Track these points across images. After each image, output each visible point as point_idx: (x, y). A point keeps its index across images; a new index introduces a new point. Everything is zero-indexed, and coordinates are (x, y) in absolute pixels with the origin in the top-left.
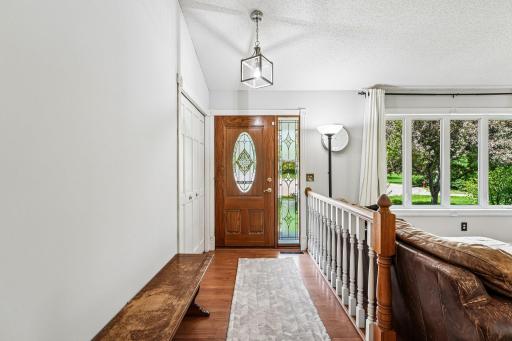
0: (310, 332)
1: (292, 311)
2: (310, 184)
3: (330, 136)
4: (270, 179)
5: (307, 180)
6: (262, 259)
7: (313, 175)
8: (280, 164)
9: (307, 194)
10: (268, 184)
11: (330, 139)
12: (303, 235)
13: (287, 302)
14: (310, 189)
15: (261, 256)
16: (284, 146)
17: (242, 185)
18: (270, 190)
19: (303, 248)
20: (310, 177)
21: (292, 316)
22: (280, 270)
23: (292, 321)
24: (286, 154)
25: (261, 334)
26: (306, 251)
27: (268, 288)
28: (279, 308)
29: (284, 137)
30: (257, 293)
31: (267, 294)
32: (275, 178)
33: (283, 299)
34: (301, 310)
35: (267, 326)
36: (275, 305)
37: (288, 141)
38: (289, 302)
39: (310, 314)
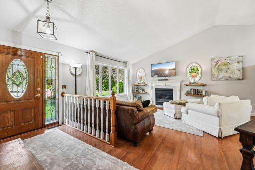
0: (87, 150)
1: (74, 148)
2: (64, 90)
3: (76, 68)
4: (39, 89)
5: (62, 88)
6: (38, 136)
7: (65, 86)
8: (46, 80)
9: (62, 96)
10: (38, 92)
11: (76, 70)
12: (60, 116)
13: (70, 146)
14: (64, 93)
15: (36, 134)
16: (49, 71)
17: (16, 94)
18: (39, 95)
19: (60, 123)
20: (64, 87)
21: (76, 149)
22: (54, 136)
23: (77, 151)
24: (50, 74)
25: (66, 162)
26: (63, 123)
27: (54, 145)
28: (67, 150)
29: (49, 66)
30: (50, 151)
31: (56, 148)
32: (43, 88)
33: (67, 146)
34: (78, 145)
35: (67, 159)
36: (64, 150)
37: (51, 68)
38: (71, 145)
39: (82, 144)
